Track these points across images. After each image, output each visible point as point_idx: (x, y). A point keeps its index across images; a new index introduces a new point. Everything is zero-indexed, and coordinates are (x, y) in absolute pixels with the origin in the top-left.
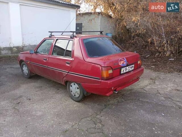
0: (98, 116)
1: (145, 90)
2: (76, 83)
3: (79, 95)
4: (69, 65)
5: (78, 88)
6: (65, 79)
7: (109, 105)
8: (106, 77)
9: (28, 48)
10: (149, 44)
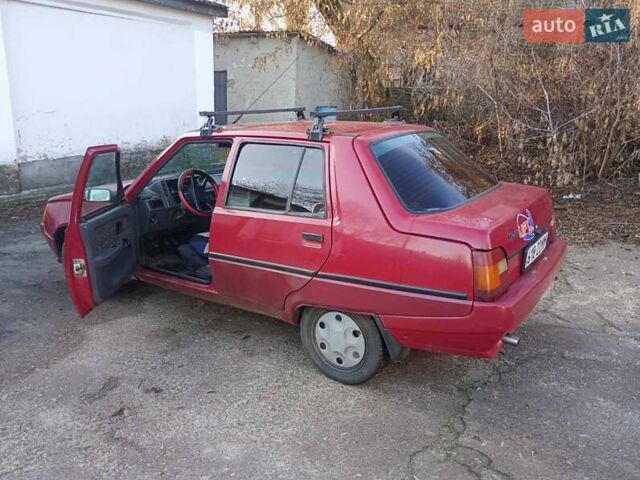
0: (464, 440)
1: (559, 318)
2: (345, 313)
3: (358, 360)
4: (319, 246)
5: (356, 334)
6: (296, 298)
7: (475, 388)
8: (491, 291)
9: (40, 169)
10: (478, 144)
